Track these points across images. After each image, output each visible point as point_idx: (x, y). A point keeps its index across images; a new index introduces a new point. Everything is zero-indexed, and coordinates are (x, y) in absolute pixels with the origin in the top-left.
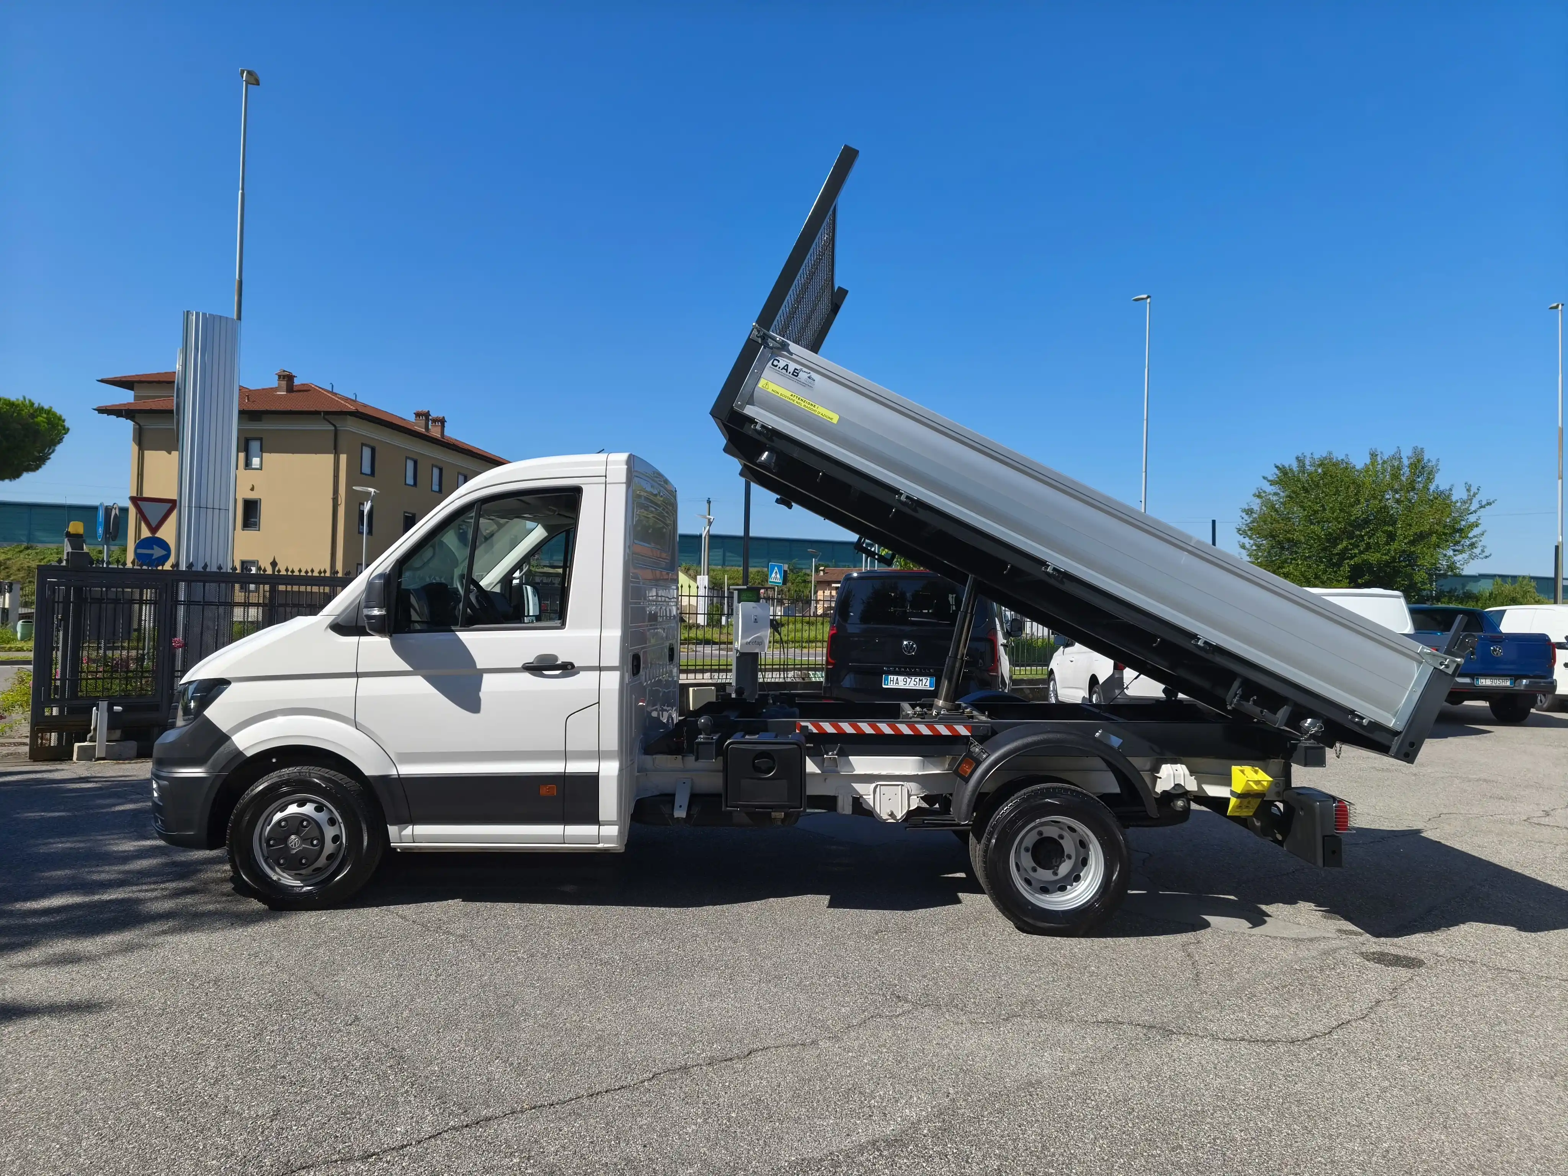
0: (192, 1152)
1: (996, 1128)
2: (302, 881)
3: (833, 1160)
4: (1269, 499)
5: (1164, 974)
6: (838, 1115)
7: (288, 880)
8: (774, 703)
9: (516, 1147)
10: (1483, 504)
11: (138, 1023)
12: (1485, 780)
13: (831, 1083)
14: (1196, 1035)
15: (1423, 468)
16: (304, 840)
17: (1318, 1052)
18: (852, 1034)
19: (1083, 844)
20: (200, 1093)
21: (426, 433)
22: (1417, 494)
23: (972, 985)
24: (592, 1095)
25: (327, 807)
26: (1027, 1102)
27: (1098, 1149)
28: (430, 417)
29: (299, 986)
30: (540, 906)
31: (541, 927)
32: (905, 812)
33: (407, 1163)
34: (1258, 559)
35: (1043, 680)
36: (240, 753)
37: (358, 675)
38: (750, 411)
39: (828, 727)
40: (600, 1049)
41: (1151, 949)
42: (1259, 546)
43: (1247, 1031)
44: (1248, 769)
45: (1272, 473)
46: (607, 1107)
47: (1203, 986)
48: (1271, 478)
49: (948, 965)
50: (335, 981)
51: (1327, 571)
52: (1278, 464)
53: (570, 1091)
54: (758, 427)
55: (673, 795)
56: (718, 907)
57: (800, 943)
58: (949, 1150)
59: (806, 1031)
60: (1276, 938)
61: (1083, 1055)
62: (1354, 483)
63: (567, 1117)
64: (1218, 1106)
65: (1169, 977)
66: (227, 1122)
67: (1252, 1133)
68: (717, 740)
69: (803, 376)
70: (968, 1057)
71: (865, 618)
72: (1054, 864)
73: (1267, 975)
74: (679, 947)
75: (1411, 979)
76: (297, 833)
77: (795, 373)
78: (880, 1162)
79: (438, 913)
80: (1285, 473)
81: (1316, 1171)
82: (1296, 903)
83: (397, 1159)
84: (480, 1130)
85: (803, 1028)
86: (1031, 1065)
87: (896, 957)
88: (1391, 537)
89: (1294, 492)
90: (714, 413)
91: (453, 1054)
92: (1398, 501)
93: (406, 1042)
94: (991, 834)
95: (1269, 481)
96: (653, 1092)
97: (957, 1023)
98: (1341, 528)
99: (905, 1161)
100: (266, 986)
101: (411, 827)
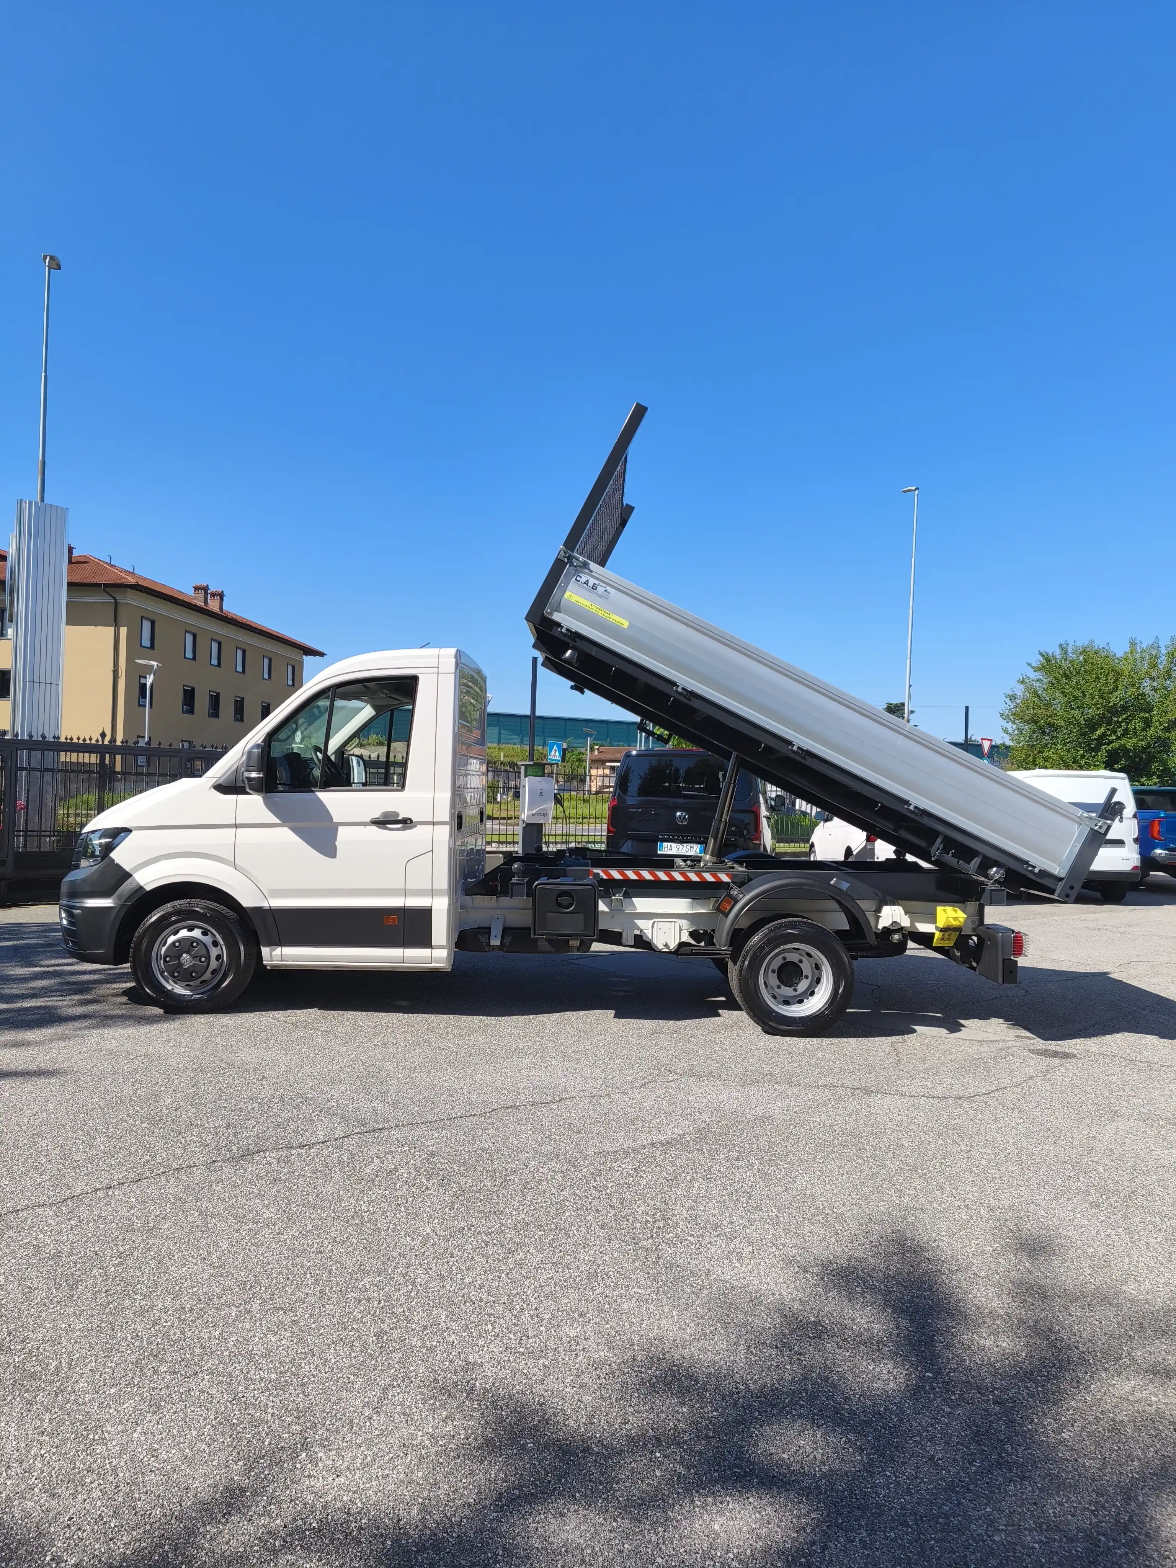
1: (738, 1138)
2: (191, 991)
4: (1032, 685)
5: (874, 1059)
6: (627, 1131)
7: (180, 990)
8: (570, 856)
9: (404, 1142)
13: (621, 1115)
14: (889, 1093)
16: (194, 957)
17: (977, 1103)
18: (636, 1091)
19: (818, 967)
21: (205, 607)
23: (727, 1064)
24: (451, 1119)
25: (212, 933)
26: (761, 1126)
28: (209, 591)
30: (383, 1014)
31: (387, 1027)
32: (677, 942)
35: (805, 852)
36: (141, 888)
37: (236, 826)
38: (557, 617)
39: (616, 874)
40: (450, 1095)
41: (867, 1045)
42: (1021, 731)
43: (928, 1092)
44: (949, 909)
45: (1036, 660)
46: (463, 1125)
47: (901, 1067)
48: (1034, 664)
51: (1085, 756)
52: (1042, 651)
53: (435, 1116)
54: (564, 630)
55: (490, 928)
56: (526, 1017)
57: (593, 1039)
58: (704, 1147)
59: (601, 1089)
61: (805, 1103)
62: (1113, 671)
63: (436, 1129)
64: (897, 1129)
65: (878, 1061)
67: (918, 1143)
68: (528, 882)
69: (600, 589)
70: (720, 1103)
71: (642, 792)
72: (794, 981)
73: (952, 1061)
74: (498, 1039)
75: (1062, 1065)
76: (188, 952)
77: (594, 587)
78: (656, 1154)
79: (302, 1018)
80: (1048, 661)
82: (989, 1019)
83: (323, 1148)
84: (377, 1134)
85: (599, 1087)
86: (766, 1108)
88: (1148, 724)
89: (1056, 679)
90: (528, 618)
92: (1155, 689)
94: (745, 958)
95: (1032, 667)
96: (494, 1118)
97: (714, 1086)
98: (1100, 714)
101: (279, 949)
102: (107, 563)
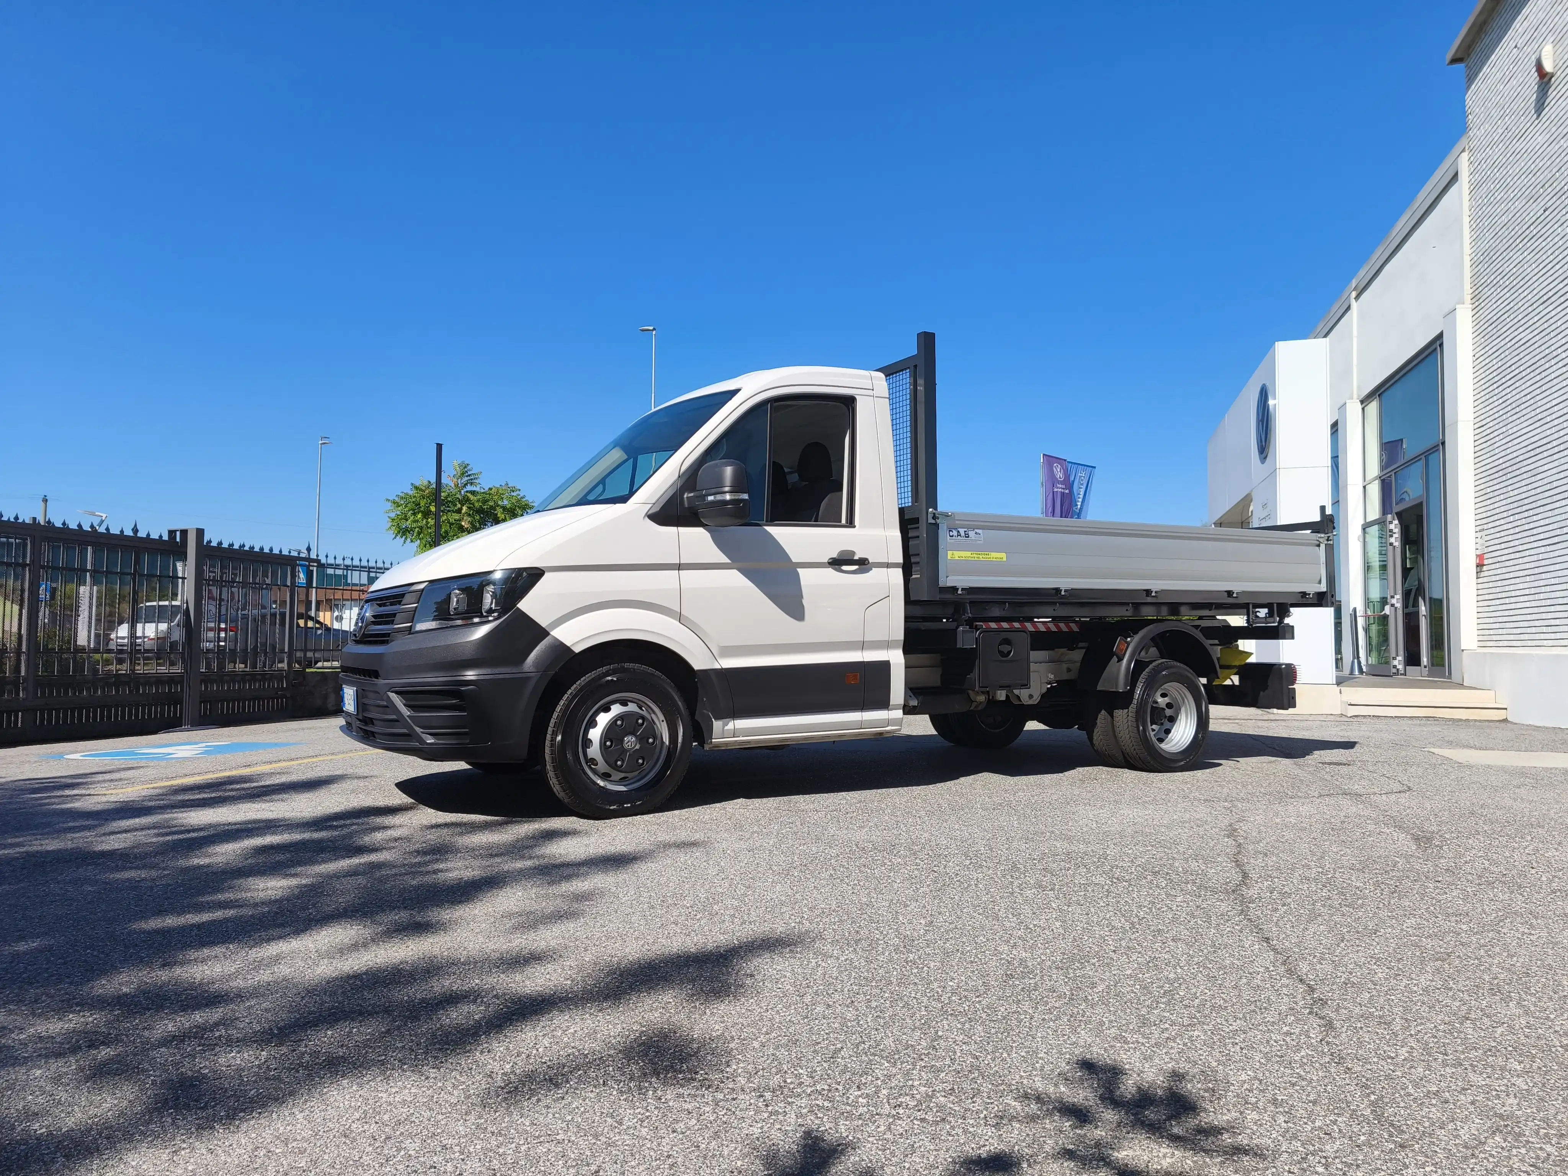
16: (640, 739)
37: (679, 567)
76: (633, 733)
101: (734, 720)
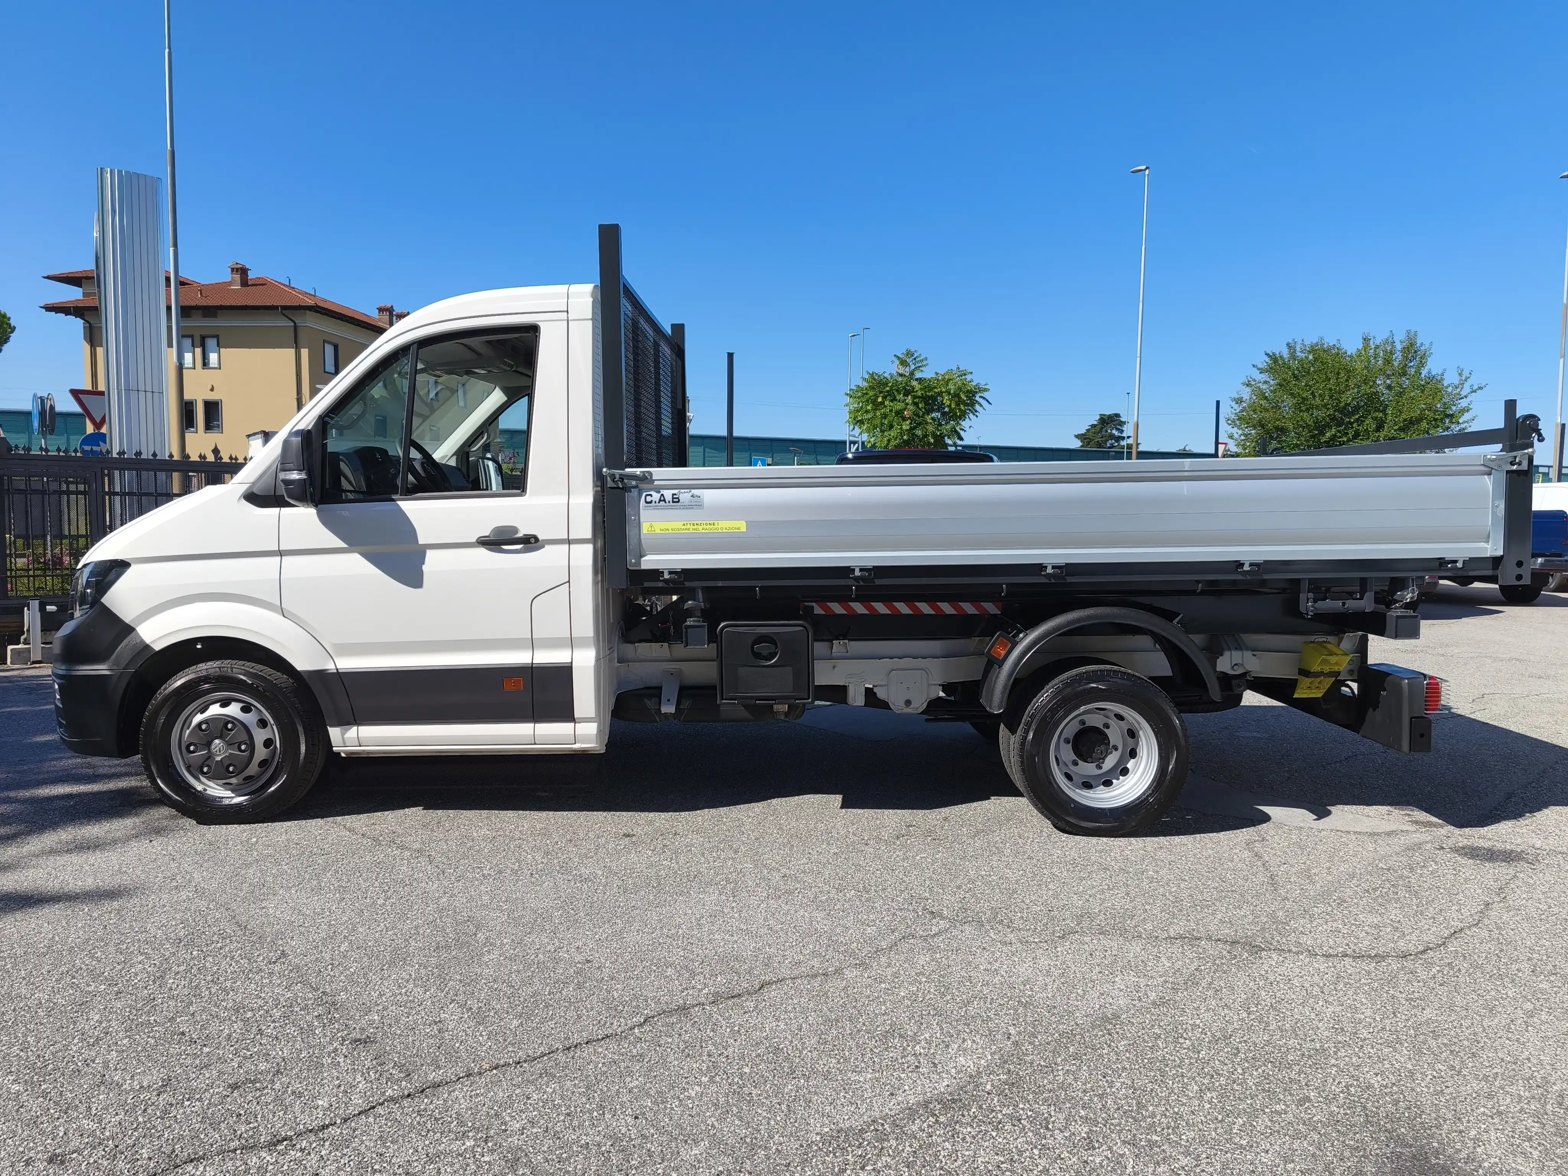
0: (49, 1141)
1: (1076, 1080)
2: (233, 791)
3: (877, 1130)
4: (1259, 388)
5: (1235, 878)
6: (877, 1066)
7: (216, 791)
9: (470, 1124)
10: (1474, 389)
11: (15, 965)
12: (1517, 660)
13: (864, 1024)
14: (1290, 951)
15: (1416, 352)
16: (230, 744)
17: (1438, 968)
18: (883, 959)
19: (1132, 734)
20: (74, 1057)
22: (1408, 379)
23: (1015, 896)
24: (568, 1049)
25: (255, 707)
26: (1106, 1043)
27: (1207, 1106)
28: (394, 313)
29: (218, 915)
31: (512, 839)
32: (925, 700)
33: (328, 1152)
34: (1246, 449)
36: (147, 647)
37: (281, 553)
39: (838, 609)
40: (580, 986)
41: (1212, 849)
42: (1249, 434)
43: (1348, 945)
45: (1263, 361)
46: (588, 1064)
47: (1282, 892)
48: (1261, 366)
49: (984, 873)
50: (263, 908)
52: (1268, 352)
53: (542, 1043)
55: (661, 688)
57: (811, 851)
58: (1021, 1112)
59: (827, 957)
60: (1348, 832)
61: (1162, 979)
62: (1344, 369)
63: (537, 1080)
64: (1340, 1042)
65: (1241, 882)
66: (101, 1097)
67: (1391, 1076)
70: (1025, 986)
72: (1098, 754)
73: (1353, 876)
74: (671, 859)
75: (1515, 876)
76: (220, 737)
78: (938, 1132)
79: (393, 824)
80: (1275, 361)
81: (1483, 1126)
83: (314, 1145)
84: (426, 1100)
85: (823, 954)
86: (1103, 994)
87: (924, 865)
89: (1284, 379)
91: (398, 997)
92: (1389, 387)
93: (341, 984)
94: (1029, 725)
95: (1258, 369)
96: (646, 1041)
97: (1005, 943)
98: (1330, 415)
99: (969, 1129)
100: (178, 916)
101: (355, 728)
102: (286, 286)
